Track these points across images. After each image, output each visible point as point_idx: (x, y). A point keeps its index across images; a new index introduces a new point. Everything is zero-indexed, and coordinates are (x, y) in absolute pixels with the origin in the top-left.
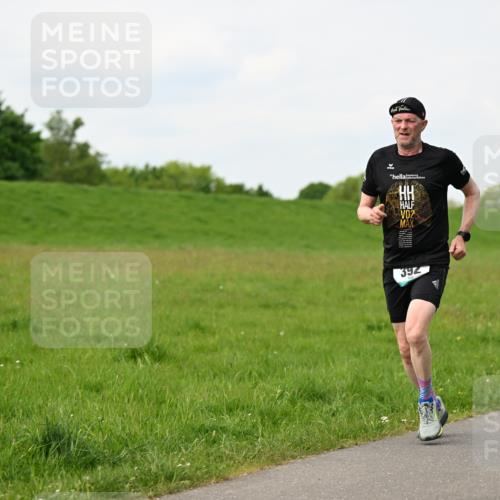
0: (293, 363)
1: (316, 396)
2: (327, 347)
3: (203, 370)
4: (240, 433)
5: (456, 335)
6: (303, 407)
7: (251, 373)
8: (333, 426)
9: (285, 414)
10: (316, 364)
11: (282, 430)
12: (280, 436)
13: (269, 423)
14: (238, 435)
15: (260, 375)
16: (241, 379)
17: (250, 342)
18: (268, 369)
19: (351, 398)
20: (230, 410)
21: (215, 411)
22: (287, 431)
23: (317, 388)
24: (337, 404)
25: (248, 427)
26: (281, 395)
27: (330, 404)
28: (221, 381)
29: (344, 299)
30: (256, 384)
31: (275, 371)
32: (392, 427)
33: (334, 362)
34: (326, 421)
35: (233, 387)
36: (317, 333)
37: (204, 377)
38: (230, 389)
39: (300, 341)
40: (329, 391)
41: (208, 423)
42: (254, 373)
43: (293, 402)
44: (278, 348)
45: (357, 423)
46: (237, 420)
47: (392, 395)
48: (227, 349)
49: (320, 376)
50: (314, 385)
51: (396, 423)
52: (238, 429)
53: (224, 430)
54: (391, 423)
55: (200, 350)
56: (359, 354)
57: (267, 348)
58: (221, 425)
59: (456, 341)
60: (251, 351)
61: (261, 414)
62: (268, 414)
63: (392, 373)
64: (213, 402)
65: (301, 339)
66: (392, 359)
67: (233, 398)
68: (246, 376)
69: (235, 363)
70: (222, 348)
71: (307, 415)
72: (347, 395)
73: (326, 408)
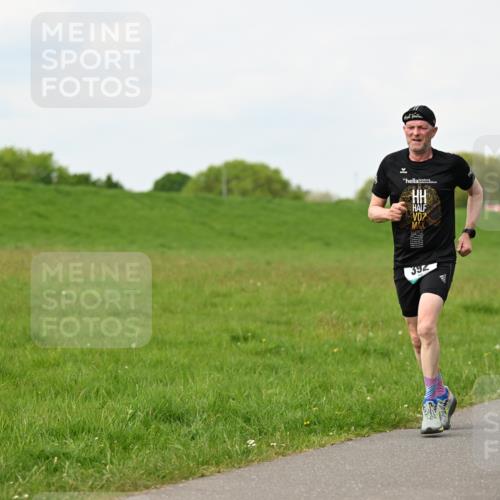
0: (147, 379)
1: (174, 416)
2: (186, 361)
3: (43, 389)
4: (85, 459)
5: (333, 346)
6: (158, 430)
7: (98, 391)
8: (193, 451)
9: (138, 438)
10: (173, 380)
11: (134, 457)
12: (131, 464)
13: (118, 448)
14: (83, 462)
15: (109, 393)
16: (86, 398)
17: (97, 356)
18: (119, 386)
19: (213, 419)
20: (74, 434)
21: (57, 434)
22: (140, 457)
23: (173, 408)
24: (197, 426)
25: (94, 453)
26: (133, 416)
27: (189, 425)
28: (63, 401)
29: (205, 306)
30: (105, 403)
31: (126, 388)
32: (260, 453)
33: (193, 378)
34: (184, 445)
35: (78, 407)
36: (174, 344)
37: (43, 396)
38: (74, 410)
39: (155, 354)
40: (188, 411)
41: (48, 449)
42: (103, 391)
43: (146, 424)
44: (129, 362)
45: (220, 448)
46: (82, 445)
47: (259, 415)
48: (70, 364)
49: (178, 394)
50: (171, 404)
51: (264, 447)
52: (83, 455)
53: (67, 456)
54: (259, 447)
55: (39, 364)
56: (222, 369)
57: (117, 361)
58: (64, 451)
59: (333, 353)
60: (98, 367)
61: (110, 437)
62: (118, 438)
63: (259, 391)
64: (55, 425)
65: (155, 351)
66: (260, 374)
67: (77, 420)
68: (93, 395)
69: (80, 379)
70: (65, 363)
71: (162, 439)
72: (209, 416)
73: (185, 430)
